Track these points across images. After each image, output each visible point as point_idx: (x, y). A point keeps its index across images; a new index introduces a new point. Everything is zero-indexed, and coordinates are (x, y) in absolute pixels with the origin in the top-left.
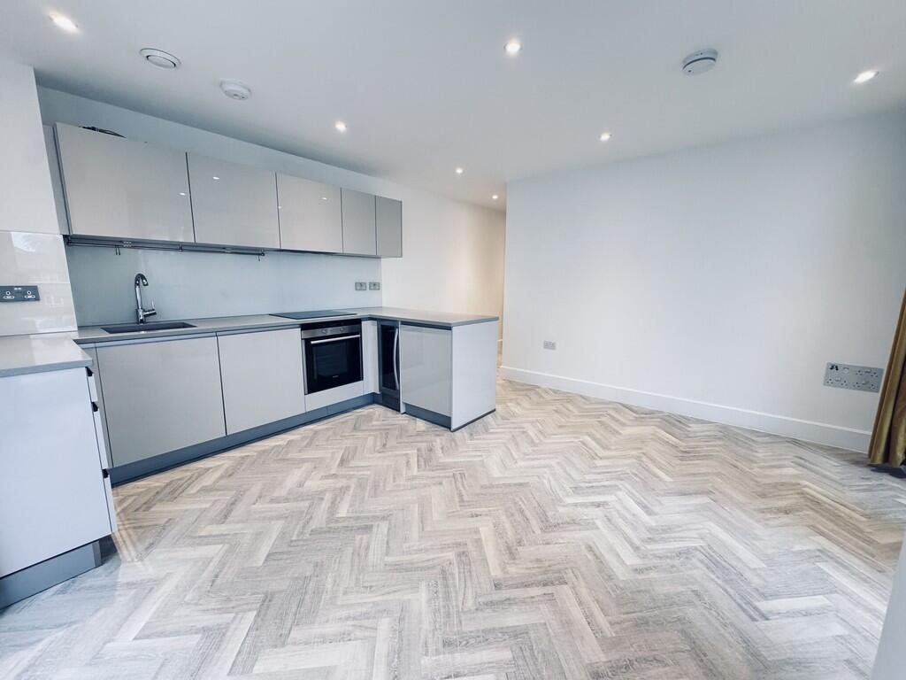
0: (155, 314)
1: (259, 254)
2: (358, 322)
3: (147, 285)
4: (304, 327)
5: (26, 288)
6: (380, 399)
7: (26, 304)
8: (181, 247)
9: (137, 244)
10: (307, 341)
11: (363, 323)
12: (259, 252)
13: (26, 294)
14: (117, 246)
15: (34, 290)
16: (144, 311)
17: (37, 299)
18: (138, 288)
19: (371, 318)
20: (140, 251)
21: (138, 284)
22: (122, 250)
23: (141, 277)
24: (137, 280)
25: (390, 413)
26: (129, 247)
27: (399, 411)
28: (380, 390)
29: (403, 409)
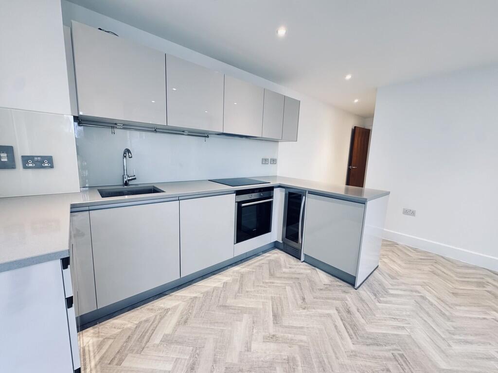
0: (135, 179)
1: (205, 137)
2: (271, 189)
3: (132, 157)
4: (238, 193)
5: (44, 158)
6: (282, 247)
7: (42, 171)
8: (155, 129)
9: (127, 126)
10: (239, 204)
11: (275, 190)
12: (205, 135)
13: (43, 163)
14: (113, 127)
15: (50, 159)
16: (128, 176)
17: (52, 167)
18: (125, 160)
19: (280, 186)
20: (128, 132)
21: (125, 157)
22: (116, 130)
23: (128, 151)
24: (125, 153)
25: (292, 260)
26: (121, 129)
27: (300, 259)
28: (282, 240)
29: (303, 259)
